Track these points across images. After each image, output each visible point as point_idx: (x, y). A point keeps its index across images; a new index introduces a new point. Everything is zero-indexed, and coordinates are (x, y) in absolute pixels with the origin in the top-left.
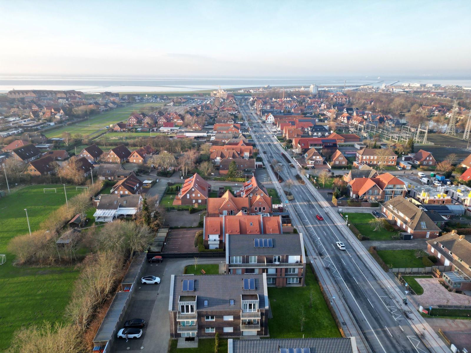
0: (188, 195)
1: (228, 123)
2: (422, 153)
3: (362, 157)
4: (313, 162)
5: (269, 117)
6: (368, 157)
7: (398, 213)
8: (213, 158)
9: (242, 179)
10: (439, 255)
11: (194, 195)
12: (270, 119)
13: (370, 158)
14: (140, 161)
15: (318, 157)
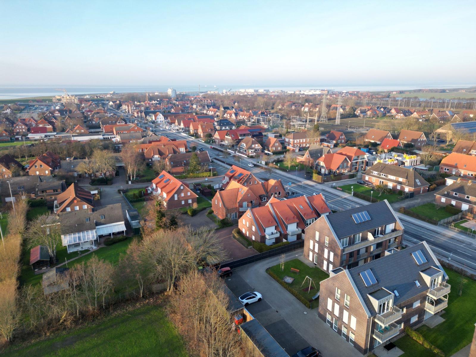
0: (176, 196)
1: (118, 124)
2: (334, 133)
3: (294, 141)
4: (253, 150)
5: (158, 117)
6: (298, 140)
7: (387, 176)
8: (150, 157)
9: (207, 173)
10: (454, 203)
11: (183, 195)
12: (159, 118)
13: (300, 141)
14: (47, 172)
15: (257, 145)
